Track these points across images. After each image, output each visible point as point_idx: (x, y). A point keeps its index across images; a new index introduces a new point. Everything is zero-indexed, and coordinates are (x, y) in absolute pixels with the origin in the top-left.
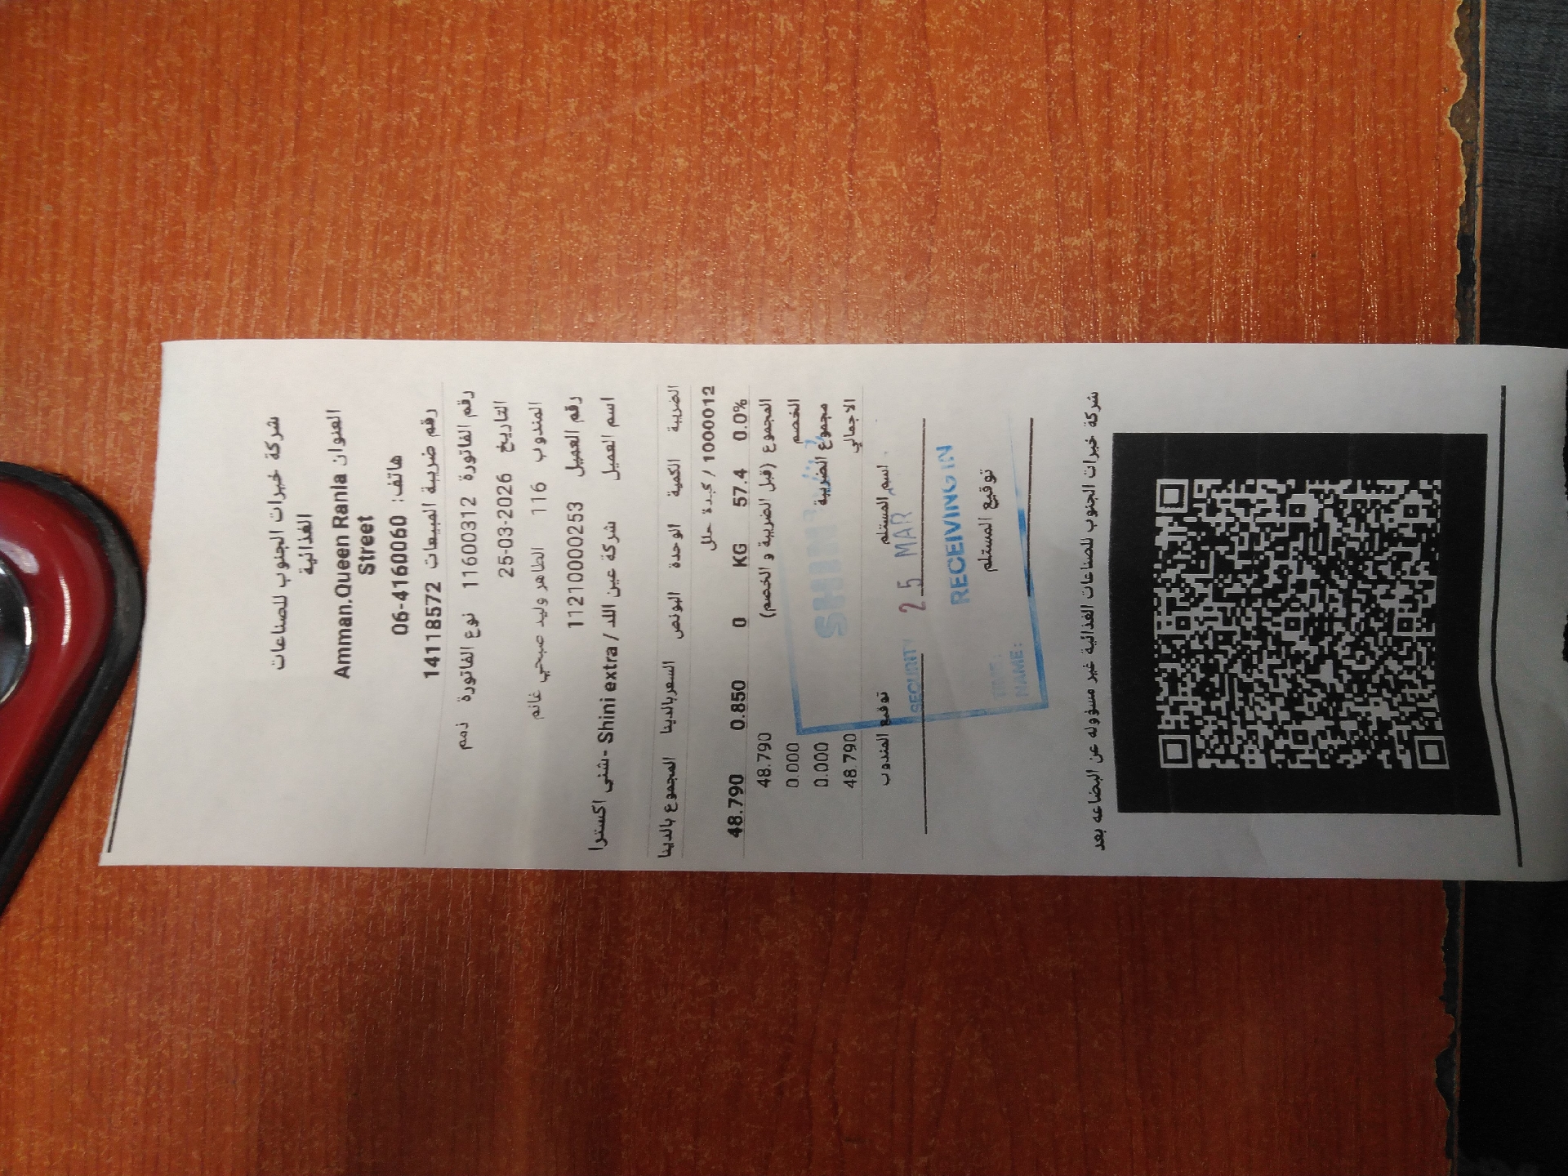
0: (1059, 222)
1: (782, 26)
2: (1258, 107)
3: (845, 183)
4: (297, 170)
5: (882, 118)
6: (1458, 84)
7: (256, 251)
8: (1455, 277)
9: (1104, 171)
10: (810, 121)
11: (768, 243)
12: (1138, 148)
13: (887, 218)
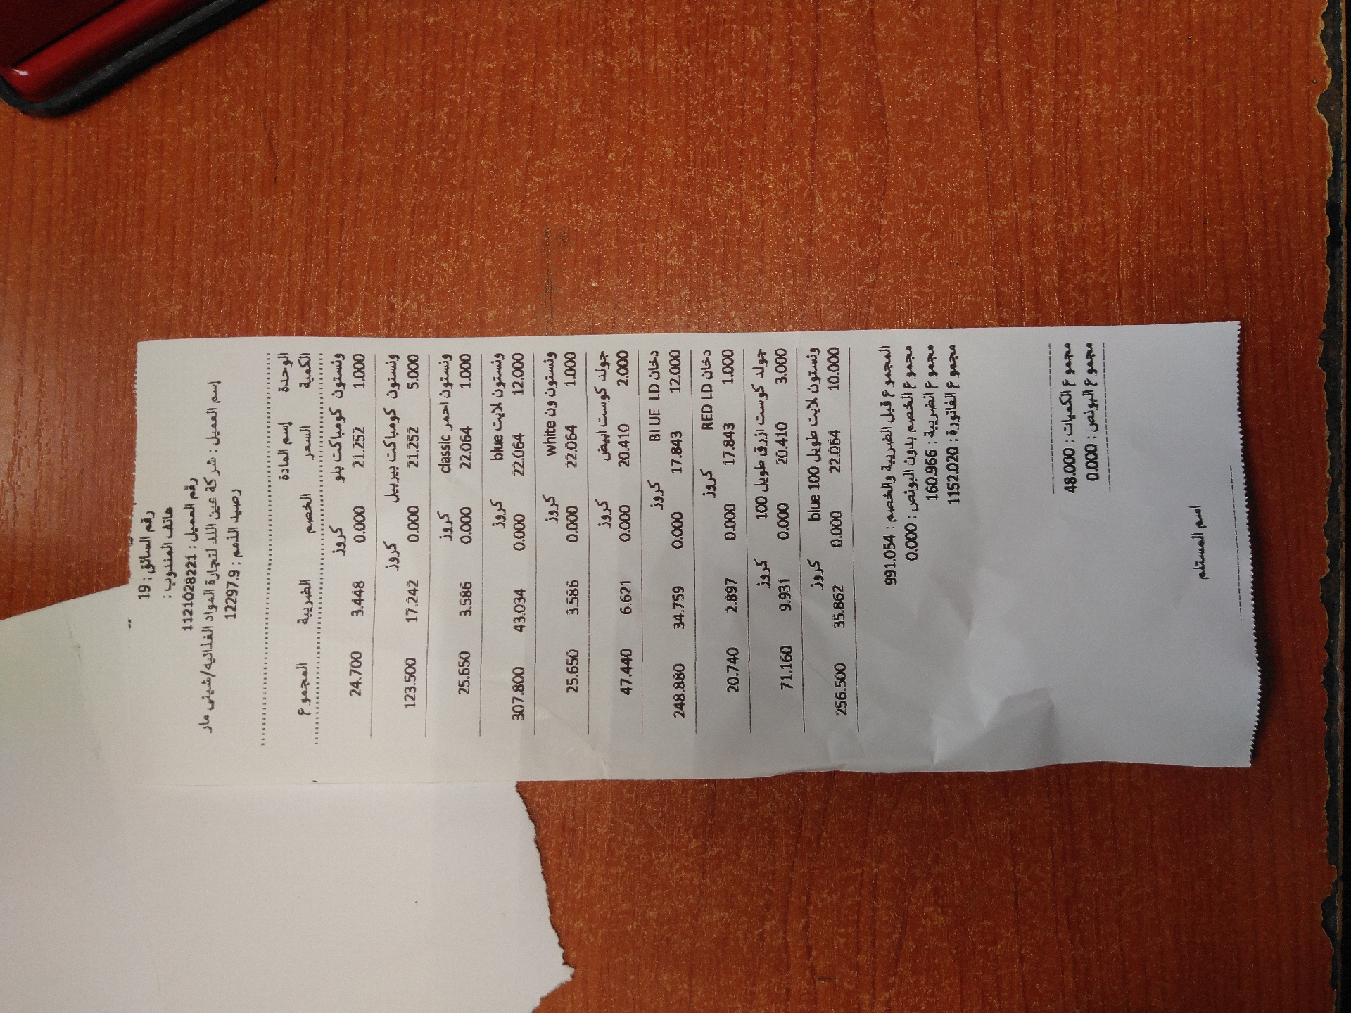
0: (989, 197)
1: (753, 36)
2: (1155, 99)
3: (808, 167)
4: (345, 161)
5: (838, 112)
6: (1325, 77)
7: (311, 230)
8: (1325, 239)
9: (1027, 154)
10: (777, 115)
11: (744, 219)
12: (1055, 134)
13: (844, 195)
